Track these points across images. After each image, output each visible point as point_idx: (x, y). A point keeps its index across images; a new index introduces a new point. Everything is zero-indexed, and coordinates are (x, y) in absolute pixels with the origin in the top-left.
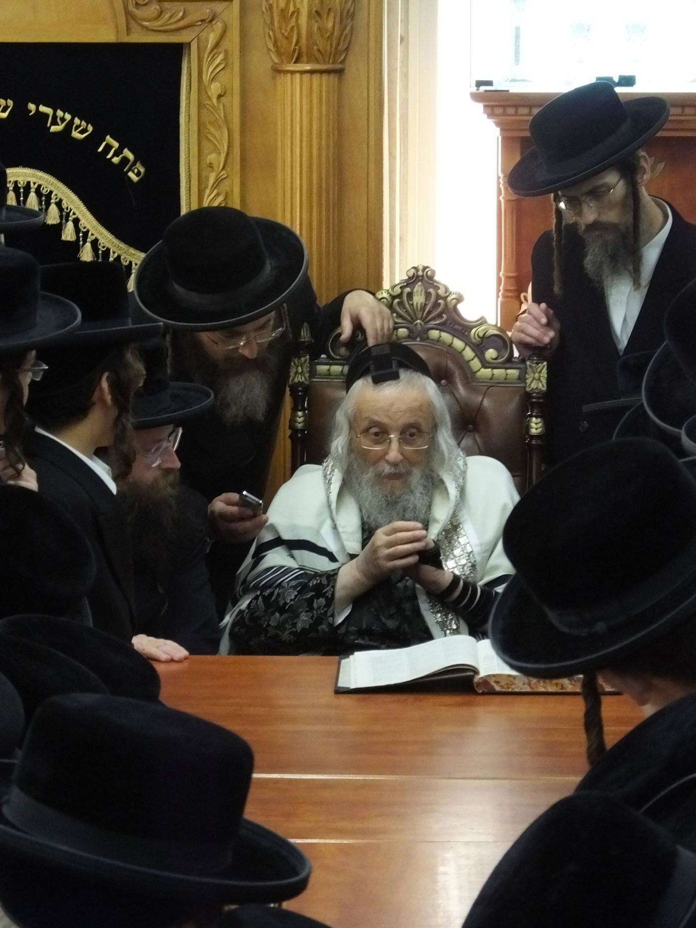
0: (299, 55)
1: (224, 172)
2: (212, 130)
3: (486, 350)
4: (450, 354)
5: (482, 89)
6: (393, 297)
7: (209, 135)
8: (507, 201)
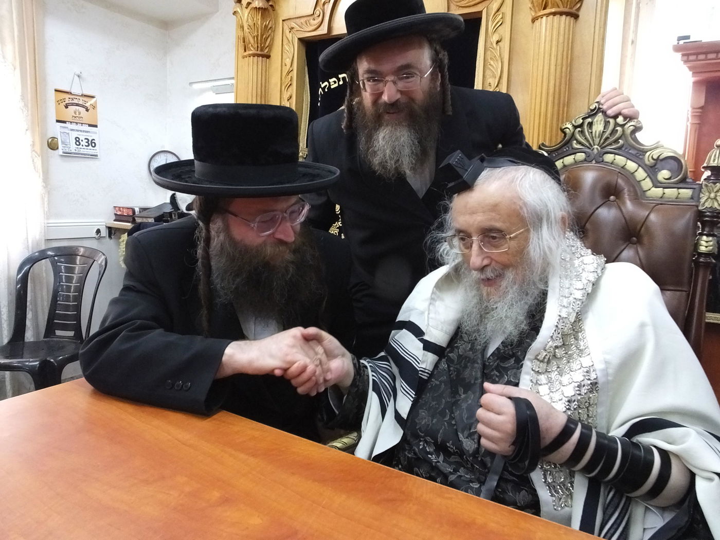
0: (546, 3)
1: (497, 88)
2: (492, 63)
3: (660, 171)
4: (621, 174)
5: (682, 42)
6: (575, 127)
7: (490, 66)
8: (692, 124)
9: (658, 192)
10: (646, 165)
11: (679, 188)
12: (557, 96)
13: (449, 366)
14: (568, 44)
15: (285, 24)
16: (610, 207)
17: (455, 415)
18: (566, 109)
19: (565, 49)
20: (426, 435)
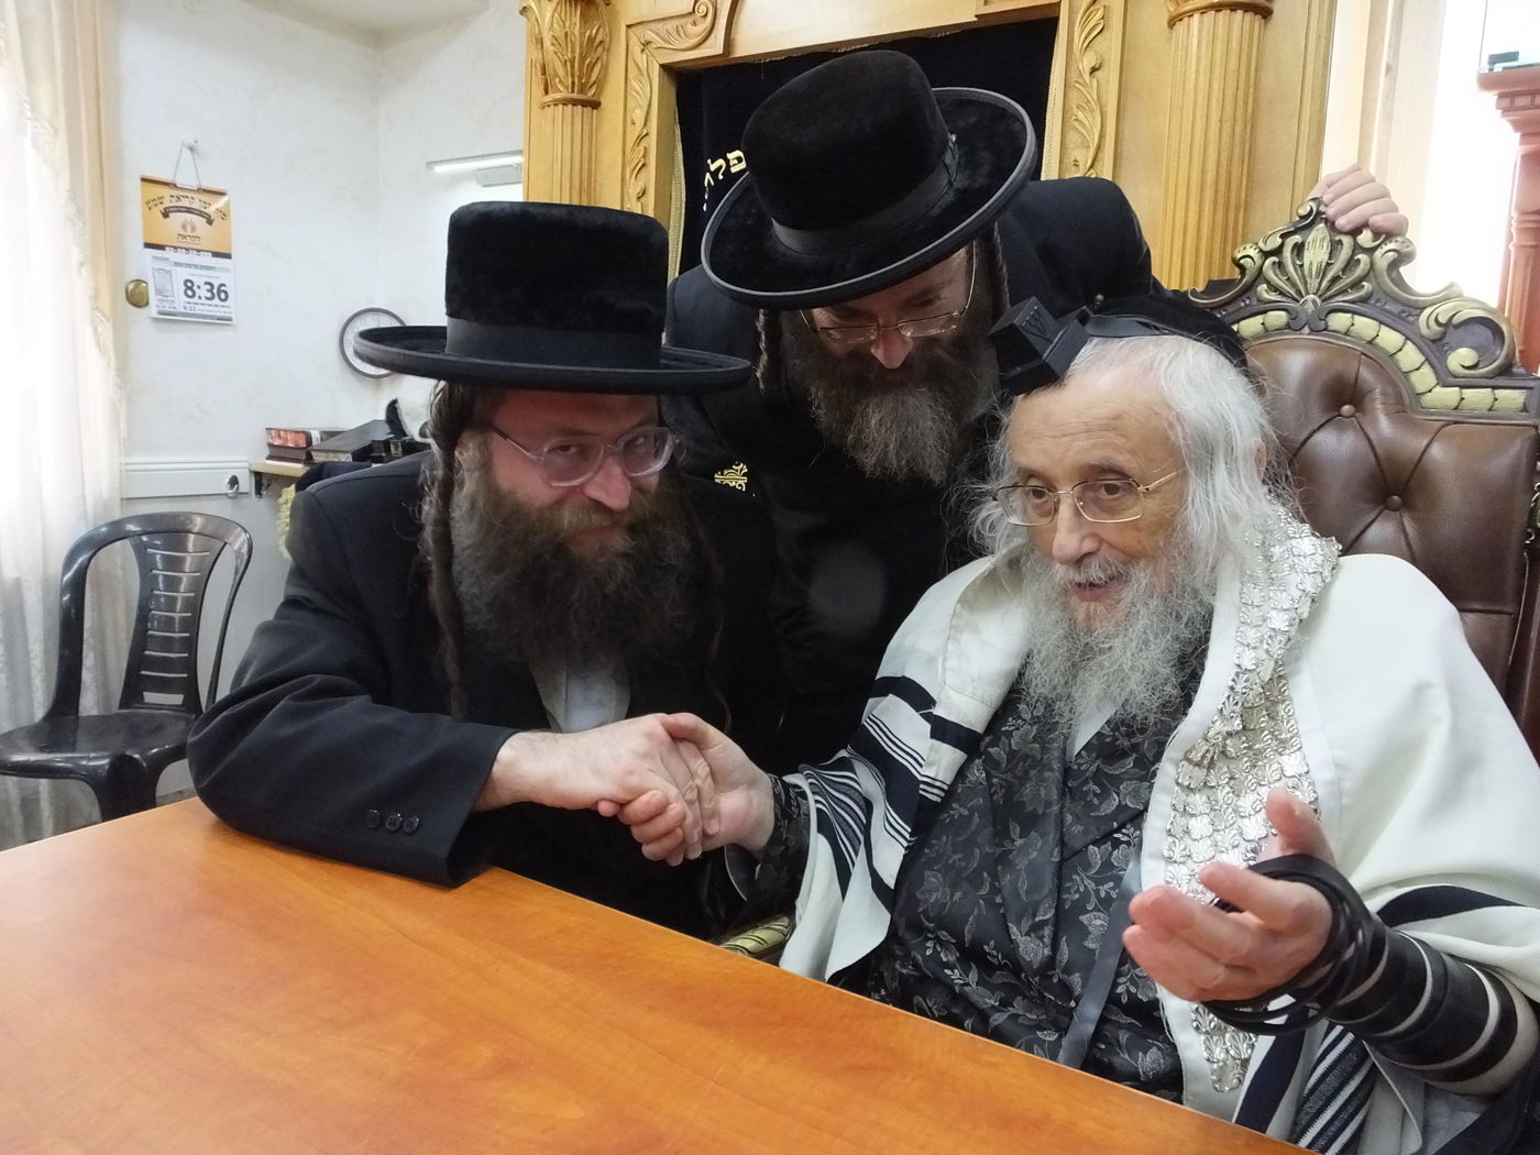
1: (1092, 171)
2: (1080, 115)
3: (1453, 349)
4: (1367, 356)
5: (1498, 67)
6: (1266, 254)
7: (1076, 123)
8: (1520, 247)
9: (1450, 395)
10: (1422, 337)
11: (1494, 388)
12: (1222, 186)
13: (989, 776)
14: (1248, 73)
15: (631, 34)
16: (1341, 429)
17: (1002, 883)
18: (1241, 215)
19: (1242, 84)
20: (940, 927)
